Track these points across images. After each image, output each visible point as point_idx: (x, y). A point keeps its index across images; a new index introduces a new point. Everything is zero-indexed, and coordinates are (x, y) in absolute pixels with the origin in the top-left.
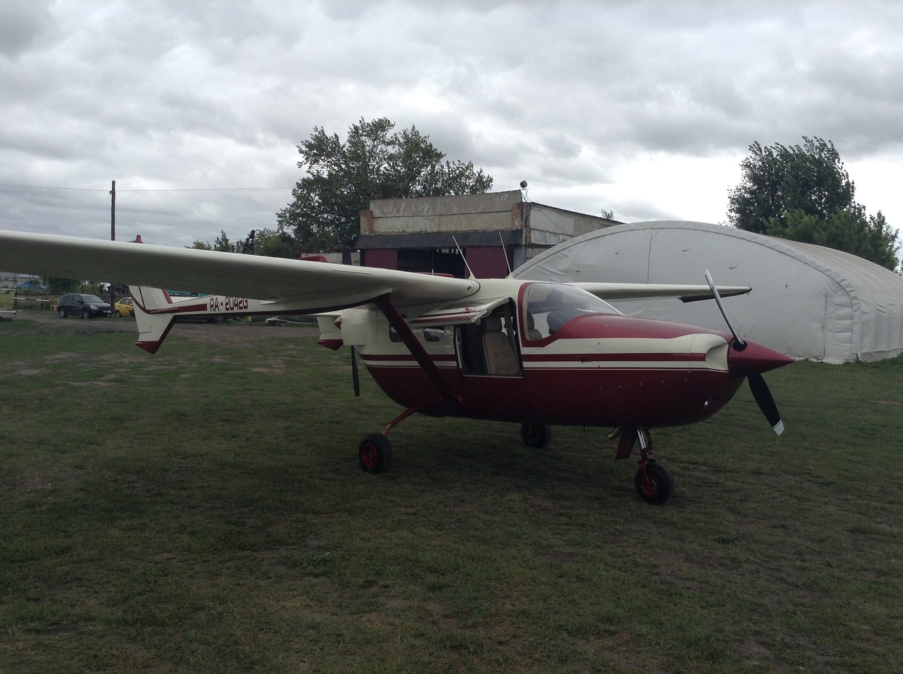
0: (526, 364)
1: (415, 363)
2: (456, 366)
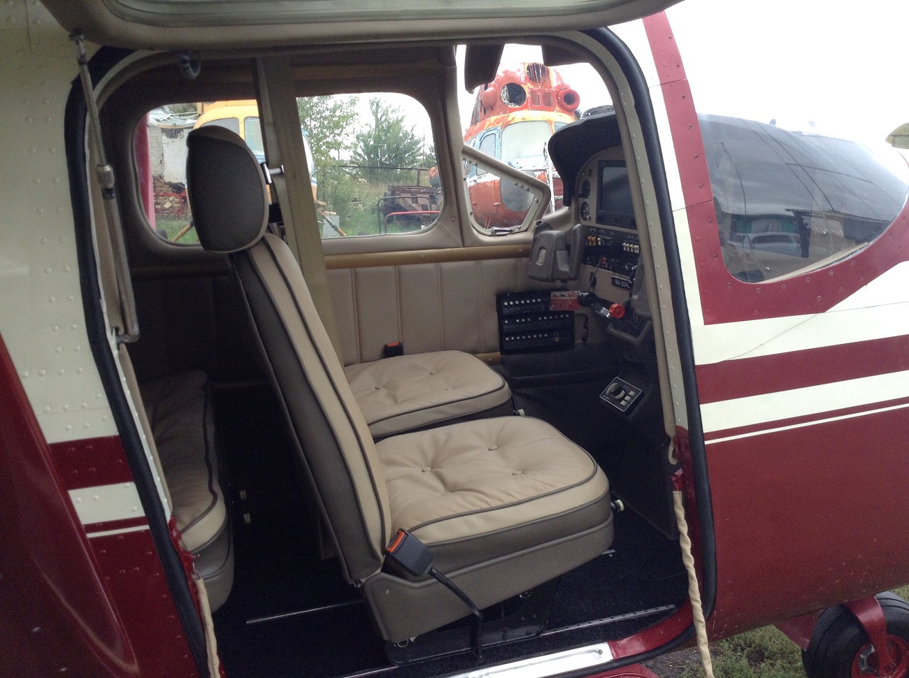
2: (139, 512)
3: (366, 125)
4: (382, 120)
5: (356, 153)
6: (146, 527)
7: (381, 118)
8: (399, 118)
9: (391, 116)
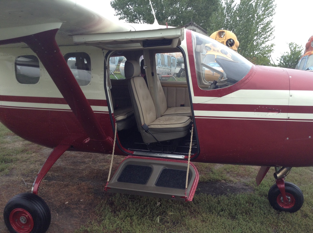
0: (198, 113)
1: (66, 107)
2: (108, 111)
3: (287, 52)
4: (293, 51)
5: (281, 62)
6: (109, 113)
7: (293, 50)
8: (300, 50)
9: (297, 49)
